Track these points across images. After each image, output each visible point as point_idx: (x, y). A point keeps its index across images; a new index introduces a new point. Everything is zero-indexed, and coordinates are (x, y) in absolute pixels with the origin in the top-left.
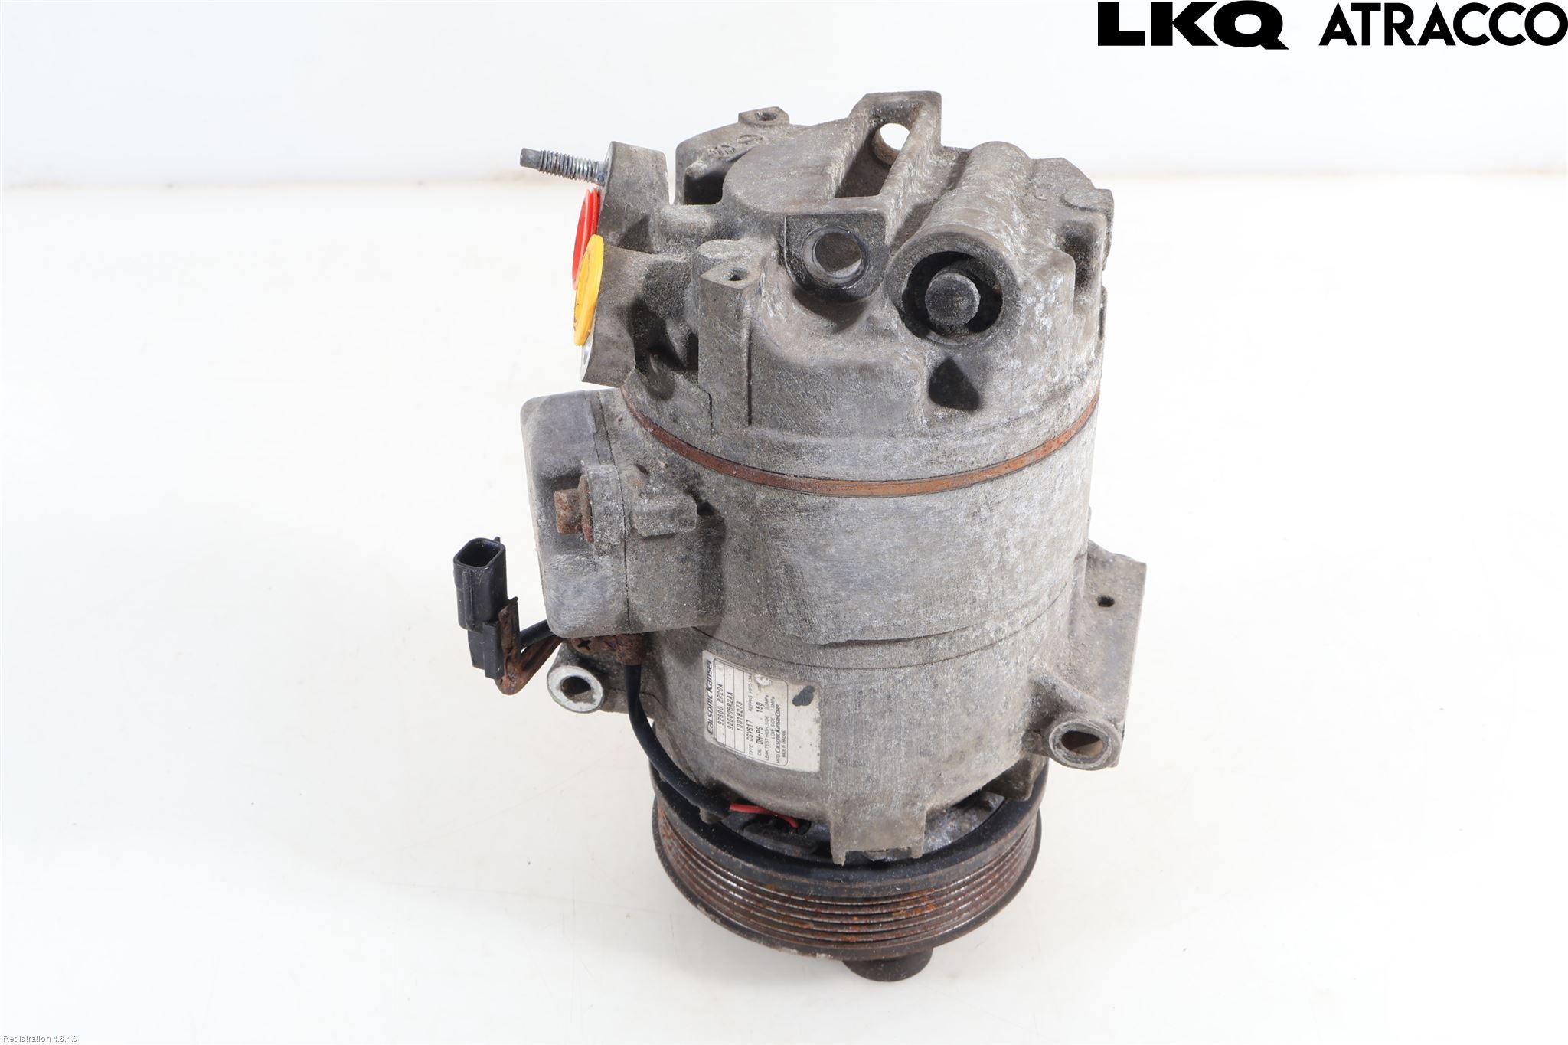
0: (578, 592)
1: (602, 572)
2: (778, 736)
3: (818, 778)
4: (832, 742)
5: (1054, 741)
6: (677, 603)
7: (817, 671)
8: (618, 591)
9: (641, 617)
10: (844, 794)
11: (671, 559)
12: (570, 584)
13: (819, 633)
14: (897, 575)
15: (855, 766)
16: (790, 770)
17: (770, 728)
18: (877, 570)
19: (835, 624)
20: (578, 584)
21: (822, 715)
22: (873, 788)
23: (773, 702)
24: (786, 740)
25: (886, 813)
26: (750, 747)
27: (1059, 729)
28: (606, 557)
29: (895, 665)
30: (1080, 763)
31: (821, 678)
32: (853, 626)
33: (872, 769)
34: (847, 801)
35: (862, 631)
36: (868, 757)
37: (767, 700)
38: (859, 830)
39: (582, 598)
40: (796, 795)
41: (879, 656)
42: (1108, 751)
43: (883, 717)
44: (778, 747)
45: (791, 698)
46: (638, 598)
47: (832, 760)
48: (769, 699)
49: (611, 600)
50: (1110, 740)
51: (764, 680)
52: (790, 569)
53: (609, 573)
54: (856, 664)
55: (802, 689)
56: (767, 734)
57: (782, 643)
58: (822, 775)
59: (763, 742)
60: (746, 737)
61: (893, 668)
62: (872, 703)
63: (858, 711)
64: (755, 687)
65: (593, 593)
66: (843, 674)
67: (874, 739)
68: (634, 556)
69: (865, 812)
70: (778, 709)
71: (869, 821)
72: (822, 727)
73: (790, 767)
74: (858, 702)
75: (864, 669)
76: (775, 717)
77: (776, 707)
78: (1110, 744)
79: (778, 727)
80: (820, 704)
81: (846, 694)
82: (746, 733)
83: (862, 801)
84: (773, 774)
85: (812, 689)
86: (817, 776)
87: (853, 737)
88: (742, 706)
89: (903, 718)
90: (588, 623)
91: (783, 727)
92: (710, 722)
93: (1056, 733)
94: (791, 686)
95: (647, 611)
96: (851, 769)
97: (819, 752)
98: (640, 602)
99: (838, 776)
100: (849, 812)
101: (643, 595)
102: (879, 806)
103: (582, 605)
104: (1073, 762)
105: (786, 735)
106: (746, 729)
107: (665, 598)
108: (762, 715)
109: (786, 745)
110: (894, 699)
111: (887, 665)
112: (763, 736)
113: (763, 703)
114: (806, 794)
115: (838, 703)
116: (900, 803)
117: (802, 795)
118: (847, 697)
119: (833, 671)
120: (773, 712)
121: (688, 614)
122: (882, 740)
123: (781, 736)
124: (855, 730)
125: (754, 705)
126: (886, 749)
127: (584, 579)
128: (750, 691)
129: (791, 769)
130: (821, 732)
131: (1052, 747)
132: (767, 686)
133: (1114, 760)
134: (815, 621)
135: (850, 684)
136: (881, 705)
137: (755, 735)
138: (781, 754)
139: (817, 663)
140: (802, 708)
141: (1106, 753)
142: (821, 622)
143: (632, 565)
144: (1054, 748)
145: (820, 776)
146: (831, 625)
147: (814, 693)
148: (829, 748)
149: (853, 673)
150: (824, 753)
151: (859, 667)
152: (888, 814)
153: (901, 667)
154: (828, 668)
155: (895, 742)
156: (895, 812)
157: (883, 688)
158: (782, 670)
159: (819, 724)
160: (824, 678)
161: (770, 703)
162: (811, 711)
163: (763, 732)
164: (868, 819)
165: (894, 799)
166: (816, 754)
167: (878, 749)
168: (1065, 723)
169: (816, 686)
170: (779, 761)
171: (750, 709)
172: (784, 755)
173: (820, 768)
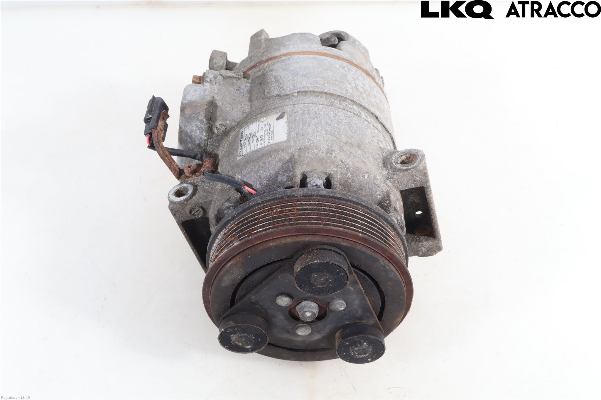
0: (195, 91)
1: (205, 87)
2: (269, 134)
4: (293, 128)
5: (395, 162)
6: (232, 102)
7: (286, 107)
8: (210, 93)
9: (217, 102)
10: (299, 146)
11: (232, 89)
12: (193, 88)
13: (287, 90)
14: (315, 73)
15: (303, 135)
17: (266, 133)
18: (308, 71)
19: (293, 87)
20: (196, 89)
22: (311, 143)
23: (268, 124)
25: (319, 154)
26: (257, 145)
27: (396, 157)
28: (208, 83)
29: (318, 103)
30: (408, 166)
31: (288, 109)
32: (300, 86)
33: (310, 136)
34: (300, 149)
35: (303, 88)
36: (309, 132)
37: (265, 124)
38: (306, 161)
39: (196, 93)
40: (277, 152)
41: (311, 99)
42: (419, 158)
43: (314, 119)
44: (269, 138)
45: (275, 119)
47: (292, 135)
49: (207, 95)
50: (419, 153)
51: (265, 118)
52: (275, 77)
53: (208, 88)
54: (302, 102)
55: (280, 114)
56: (265, 136)
60: (256, 142)
61: (317, 104)
62: (309, 114)
63: (303, 117)
64: (260, 123)
65: (201, 92)
66: (297, 106)
67: (311, 126)
68: (218, 85)
69: (309, 153)
70: (270, 125)
71: (310, 157)
73: (274, 142)
74: (303, 113)
75: (305, 104)
78: (419, 155)
79: (270, 131)
80: (288, 116)
81: (298, 112)
83: (306, 148)
84: (266, 149)
85: (284, 113)
86: (286, 142)
87: (302, 126)
88: (255, 134)
89: (323, 121)
90: (196, 100)
91: (272, 130)
92: (240, 151)
93: (395, 158)
94: (276, 115)
95: (220, 101)
96: (301, 136)
97: (287, 133)
98: (218, 98)
99: (295, 140)
100: (301, 153)
101: (220, 96)
102: (315, 151)
103: (196, 94)
104: (405, 167)
105: (273, 132)
106: (256, 140)
107: (228, 99)
108: (263, 131)
109: (273, 135)
110: (318, 114)
111: (314, 103)
112: (263, 138)
113: (264, 126)
115: (295, 115)
116: (324, 151)
117: (280, 151)
118: (299, 113)
119: (293, 106)
120: (268, 127)
121: (236, 106)
122: (314, 127)
123: (271, 133)
124: (302, 123)
125: (260, 129)
126: (316, 130)
127: (198, 88)
128: (259, 125)
130: (288, 126)
131: (394, 164)
132: (266, 120)
133: (423, 160)
134: (285, 87)
135: (299, 108)
136: (313, 115)
137: (260, 139)
138: (270, 140)
139: (286, 104)
140: (280, 120)
141: (418, 159)
142: (287, 87)
143: (217, 87)
144: (396, 165)
145: (287, 141)
146: (291, 87)
147: (285, 114)
148: (292, 130)
149: (301, 105)
150: (289, 133)
151: (303, 103)
152: (320, 155)
153: (320, 104)
154: (291, 105)
155: (320, 128)
156: (322, 154)
157: (313, 110)
158: (272, 112)
159: (287, 124)
162: (284, 120)
163: (263, 136)
164: (310, 156)
165: (322, 149)
166: (286, 134)
167: (313, 129)
168: (398, 154)
169: (286, 112)
170: (269, 143)
171: (258, 132)
172: (272, 139)
173: (288, 139)
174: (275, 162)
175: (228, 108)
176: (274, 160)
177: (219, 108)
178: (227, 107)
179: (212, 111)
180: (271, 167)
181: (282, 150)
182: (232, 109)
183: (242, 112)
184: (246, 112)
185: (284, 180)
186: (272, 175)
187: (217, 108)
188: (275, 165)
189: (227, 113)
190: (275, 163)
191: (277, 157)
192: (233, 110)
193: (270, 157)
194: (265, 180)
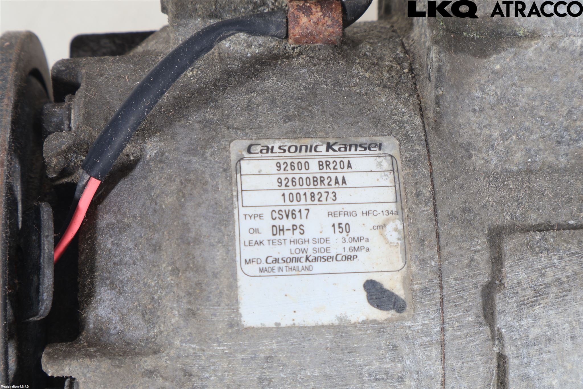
2: (298, 260)
3: (231, 326)
6: (517, 105)
10: (204, 369)
16: (236, 280)
17: (310, 247)
19: (536, 338)
21: (355, 325)
23: (359, 249)
24: (294, 272)
26: (260, 216)
34: (188, 374)
37: (360, 239)
44: (276, 260)
45: (376, 277)
46: (539, 52)
48: (363, 243)
51: (395, 235)
55: (397, 293)
56: (294, 242)
57: (472, 260)
58: (238, 332)
59: (277, 237)
60: (277, 209)
64: (380, 219)
70: (348, 258)
72: (331, 327)
73: (242, 280)
76: (333, 254)
77: (352, 254)
79: (316, 259)
80: (374, 322)
81: (396, 358)
82: (282, 209)
84: (219, 253)
85: (398, 309)
86: (233, 323)
88: (330, 201)
91: (318, 267)
92: (269, 150)
94: (398, 276)
95: (514, 63)
100: (165, 378)
101: (542, 58)
105: (303, 272)
106: (291, 208)
107: (530, 89)
108: (328, 232)
109: (285, 273)
112: (288, 235)
113: (351, 235)
114: (193, 307)
115: (380, 348)
117: (189, 302)
118: (391, 361)
119: (436, 338)
120: (340, 251)
123: (300, 265)
125: (344, 220)
128: (367, 213)
129: (239, 284)
130: (323, 326)
132: (386, 239)
134: (537, 310)
137: (287, 223)
138: (264, 265)
139: (450, 313)
140: (363, 294)
142: (536, 318)
145: (234, 328)
146: (534, 332)
147: (391, 312)
154: (443, 330)
158: (423, 262)
159: (336, 323)
160: (424, 324)
161: (356, 245)
162: (358, 309)
163: (297, 234)
169: (405, 314)
170: (248, 262)
171: (330, 214)
172: (261, 270)
173: (248, 329)
174: (153, 284)
175: (479, 94)
176: (160, 281)
177: (476, 62)
178: (482, 90)
179: (466, 37)
180: (141, 271)
181: (191, 314)
182: (477, 108)
183: (469, 144)
184: (470, 156)
185: (100, 308)
186: (121, 270)
187: (475, 55)
188: (145, 284)
189: (461, 90)
190: (149, 286)
191: (167, 294)
192: (474, 111)
193: (173, 270)
194: (113, 244)
